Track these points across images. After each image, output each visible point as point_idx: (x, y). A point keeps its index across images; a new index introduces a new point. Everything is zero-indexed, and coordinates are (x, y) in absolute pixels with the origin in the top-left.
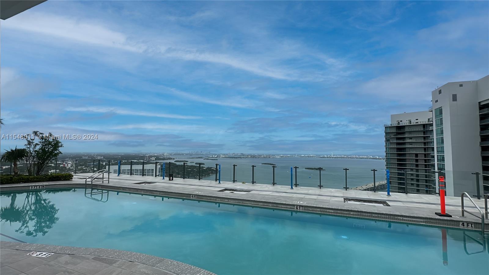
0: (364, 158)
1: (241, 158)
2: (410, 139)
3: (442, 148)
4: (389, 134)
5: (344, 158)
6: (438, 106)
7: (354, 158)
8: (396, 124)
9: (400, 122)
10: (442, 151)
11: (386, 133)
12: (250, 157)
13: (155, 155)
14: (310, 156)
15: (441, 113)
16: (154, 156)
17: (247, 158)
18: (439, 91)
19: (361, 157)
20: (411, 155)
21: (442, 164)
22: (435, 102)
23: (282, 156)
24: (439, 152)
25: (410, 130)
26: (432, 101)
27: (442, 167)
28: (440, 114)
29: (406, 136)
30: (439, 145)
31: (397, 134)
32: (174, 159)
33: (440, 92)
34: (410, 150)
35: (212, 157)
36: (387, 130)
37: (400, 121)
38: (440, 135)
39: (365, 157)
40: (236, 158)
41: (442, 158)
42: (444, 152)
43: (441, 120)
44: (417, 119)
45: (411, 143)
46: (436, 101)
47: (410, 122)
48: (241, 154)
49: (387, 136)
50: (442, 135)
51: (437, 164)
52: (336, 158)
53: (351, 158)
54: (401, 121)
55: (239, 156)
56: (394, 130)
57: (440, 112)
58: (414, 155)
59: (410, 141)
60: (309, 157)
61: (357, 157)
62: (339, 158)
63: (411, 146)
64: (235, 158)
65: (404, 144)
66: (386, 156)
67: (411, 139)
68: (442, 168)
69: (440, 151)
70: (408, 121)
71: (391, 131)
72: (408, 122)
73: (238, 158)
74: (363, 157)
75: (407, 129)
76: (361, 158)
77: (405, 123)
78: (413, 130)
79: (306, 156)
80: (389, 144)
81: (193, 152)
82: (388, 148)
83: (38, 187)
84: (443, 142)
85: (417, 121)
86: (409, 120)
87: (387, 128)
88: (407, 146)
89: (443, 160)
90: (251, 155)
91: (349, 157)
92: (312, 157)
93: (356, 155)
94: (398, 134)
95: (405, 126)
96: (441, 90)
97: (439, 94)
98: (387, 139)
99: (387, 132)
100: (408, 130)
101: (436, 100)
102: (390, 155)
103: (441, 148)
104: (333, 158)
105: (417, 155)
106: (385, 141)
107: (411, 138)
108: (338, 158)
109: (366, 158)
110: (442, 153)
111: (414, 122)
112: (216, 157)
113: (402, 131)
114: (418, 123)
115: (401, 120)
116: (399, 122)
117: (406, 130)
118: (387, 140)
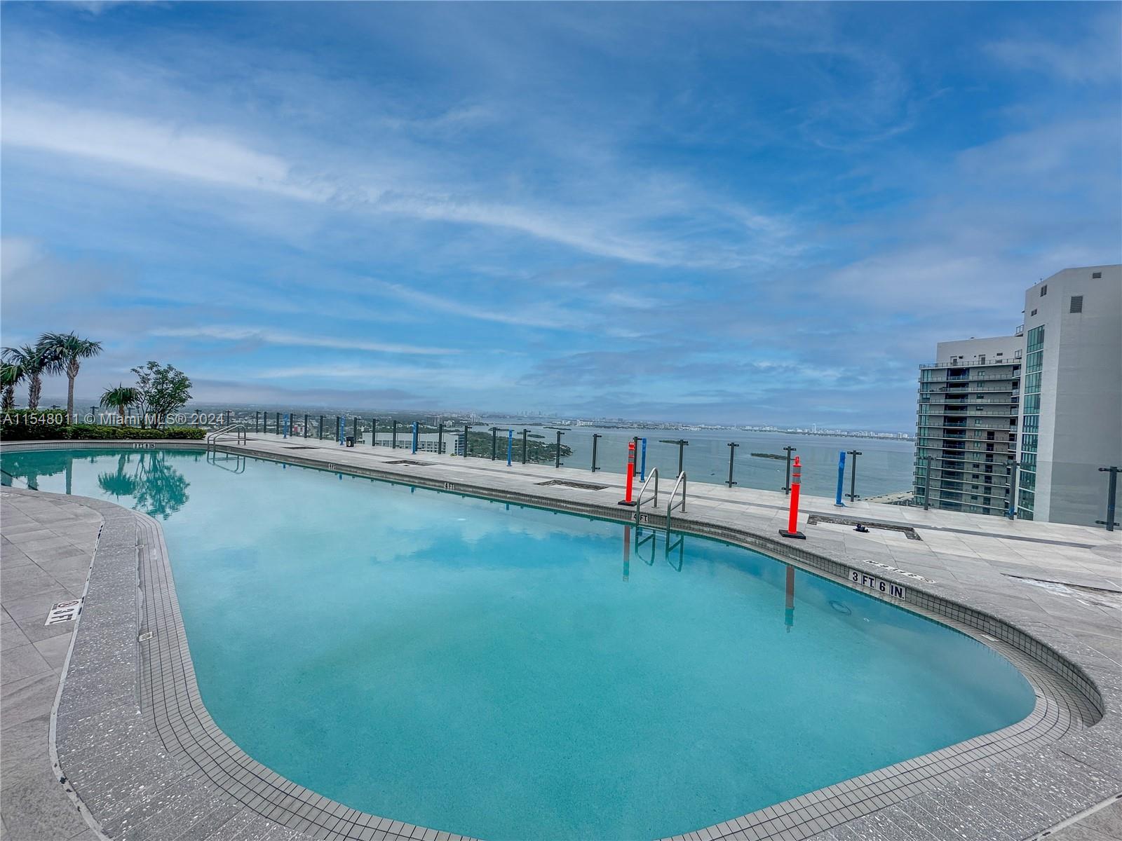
0: (888, 438)
1: (618, 428)
2: (978, 398)
3: (1034, 418)
4: (929, 385)
5: (841, 436)
6: (1035, 323)
7: (865, 437)
8: (949, 365)
9: (958, 360)
10: (1033, 426)
11: (923, 384)
12: (635, 426)
13: (454, 415)
14: (764, 429)
15: (1041, 339)
16: (451, 419)
17: (631, 428)
18: (1042, 289)
19: (881, 435)
20: (976, 433)
21: (1032, 454)
22: (1031, 314)
23: (703, 426)
24: (1028, 428)
25: (981, 378)
26: (1023, 312)
27: (1029, 462)
28: (1038, 343)
29: (970, 390)
30: (1029, 412)
31: (947, 387)
32: (488, 425)
33: (1044, 291)
34: (977, 422)
35: (561, 425)
36: (926, 376)
37: (958, 358)
38: (1033, 391)
39: (892, 435)
40: (609, 427)
41: (1032, 443)
42: (1037, 427)
43: (1040, 356)
44: (1001, 354)
45: (979, 407)
46: (1033, 312)
47: (983, 359)
48: (619, 419)
49: (925, 390)
50: (1037, 389)
51: (1020, 454)
52: (822, 435)
53: (857, 436)
54: (961, 358)
55: (614, 425)
56: (943, 378)
57: (1038, 336)
58: (986, 435)
59: (979, 401)
60: (762, 431)
61: (872, 434)
62: (830, 435)
63: (978, 414)
64: (605, 427)
65: (963, 408)
66: (919, 434)
67: (982, 398)
68: (1030, 464)
69: (1030, 426)
70: (978, 357)
71: (935, 380)
72: (977, 359)
73: (613, 427)
74: (887, 435)
75: (972, 376)
76: (880, 438)
77: (970, 361)
78: (986, 378)
79: (755, 428)
80: (928, 407)
81: (524, 413)
82: (923, 418)
83: (145, 445)
84: (1037, 406)
85: (999, 358)
86: (980, 356)
87: (926, 372)
88: (971, 413)
89: (1034, 444)
90: (639, 422)
91: (854, 433)
92: (770, 431)
93: (869, 432)
94: (950, 387)
95: (968, 369)
96: (1046, 287)
97: (1042, 296)
98: (925, 397)
99: (925, 380)
100: (976, 378)
101: (1033, 310)
102: (926, 432)
103: (1032, 417)
104: (815, 434)
105: (991, 434)
106: (919, 402)
107: (980, 396)
108: (827, 435)
109: (893, 439)
110: (1034, 430)
111: (991, 360)
112: (568, 425)
113: (961, 379)
114: (1001, 361)
115: (961, 355)
116: (955, 360)
117: (971, 378)
118: (924, 400)
